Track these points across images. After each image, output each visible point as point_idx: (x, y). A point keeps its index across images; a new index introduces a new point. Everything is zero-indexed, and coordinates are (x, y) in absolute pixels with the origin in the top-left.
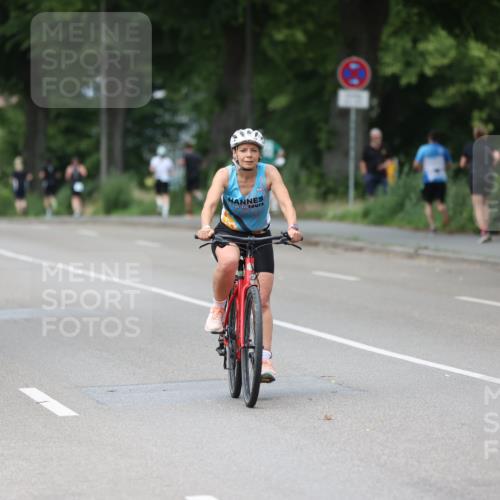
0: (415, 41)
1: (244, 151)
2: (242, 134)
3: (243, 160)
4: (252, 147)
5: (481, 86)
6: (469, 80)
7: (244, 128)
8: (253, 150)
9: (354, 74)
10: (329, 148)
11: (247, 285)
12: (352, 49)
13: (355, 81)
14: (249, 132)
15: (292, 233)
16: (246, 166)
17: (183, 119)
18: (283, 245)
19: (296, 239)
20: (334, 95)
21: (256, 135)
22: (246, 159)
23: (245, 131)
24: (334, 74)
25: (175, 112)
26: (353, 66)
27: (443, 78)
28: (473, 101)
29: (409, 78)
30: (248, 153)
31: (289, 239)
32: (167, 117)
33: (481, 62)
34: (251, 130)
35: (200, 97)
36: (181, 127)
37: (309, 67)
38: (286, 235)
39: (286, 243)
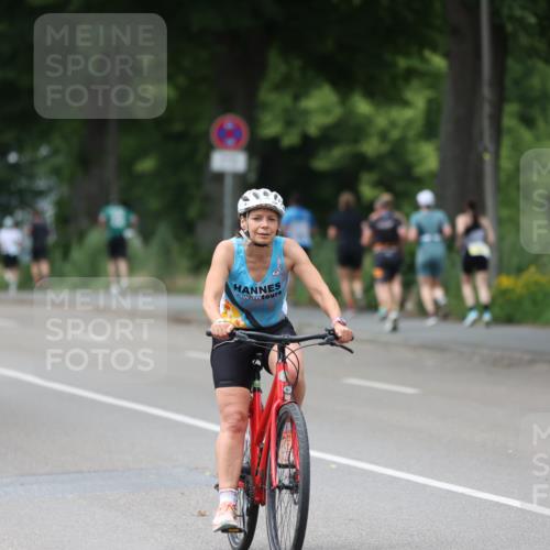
0: (297, 98)
1: (258, 219)
2: (256, 196)
3: (256, 232)
4: (270, 214)
5: (371, 147)
6: (356, 141)
7: (258, 188)
8: (270, 219)
9: (230, 134)
10: (203, 216)
11: (279, 401)
12: (227, 106)
13: (230, 142)
14: (265, 194)
15: (339, 330)
16: (259, 240)
17: (42, 184)
18: (328, 346)
19: (345, 338)
20: (207, 158)
21: (276, 197)
22: (261, 231)
23: (261, 192)
24: (206, 134)
25: (31, 177)
26: (229, 126)
27: (327, 138)
28: (362, 163)
29: (291, 139)
30: (264, 223)
31: (337, 338)
32: (23, 183)
33: (369, 120)
34: (268, 191)
35: (59, 160)
36: (40, 194)
37: (178, 127)
38: (332, 332)
39: (332, 344)
